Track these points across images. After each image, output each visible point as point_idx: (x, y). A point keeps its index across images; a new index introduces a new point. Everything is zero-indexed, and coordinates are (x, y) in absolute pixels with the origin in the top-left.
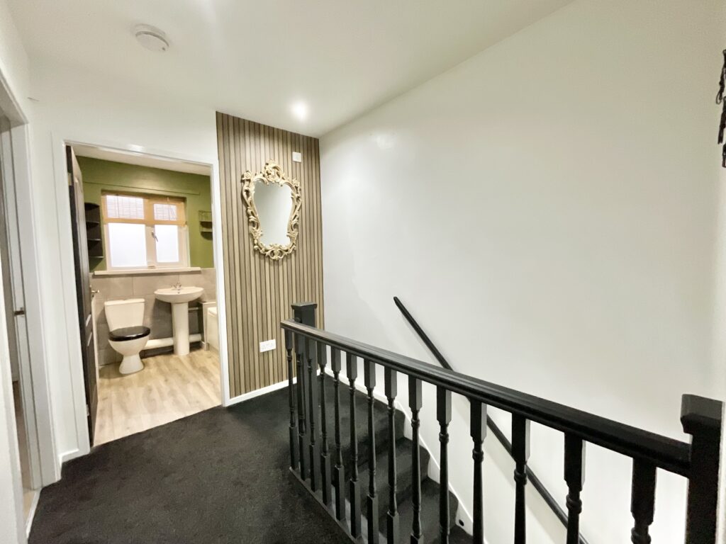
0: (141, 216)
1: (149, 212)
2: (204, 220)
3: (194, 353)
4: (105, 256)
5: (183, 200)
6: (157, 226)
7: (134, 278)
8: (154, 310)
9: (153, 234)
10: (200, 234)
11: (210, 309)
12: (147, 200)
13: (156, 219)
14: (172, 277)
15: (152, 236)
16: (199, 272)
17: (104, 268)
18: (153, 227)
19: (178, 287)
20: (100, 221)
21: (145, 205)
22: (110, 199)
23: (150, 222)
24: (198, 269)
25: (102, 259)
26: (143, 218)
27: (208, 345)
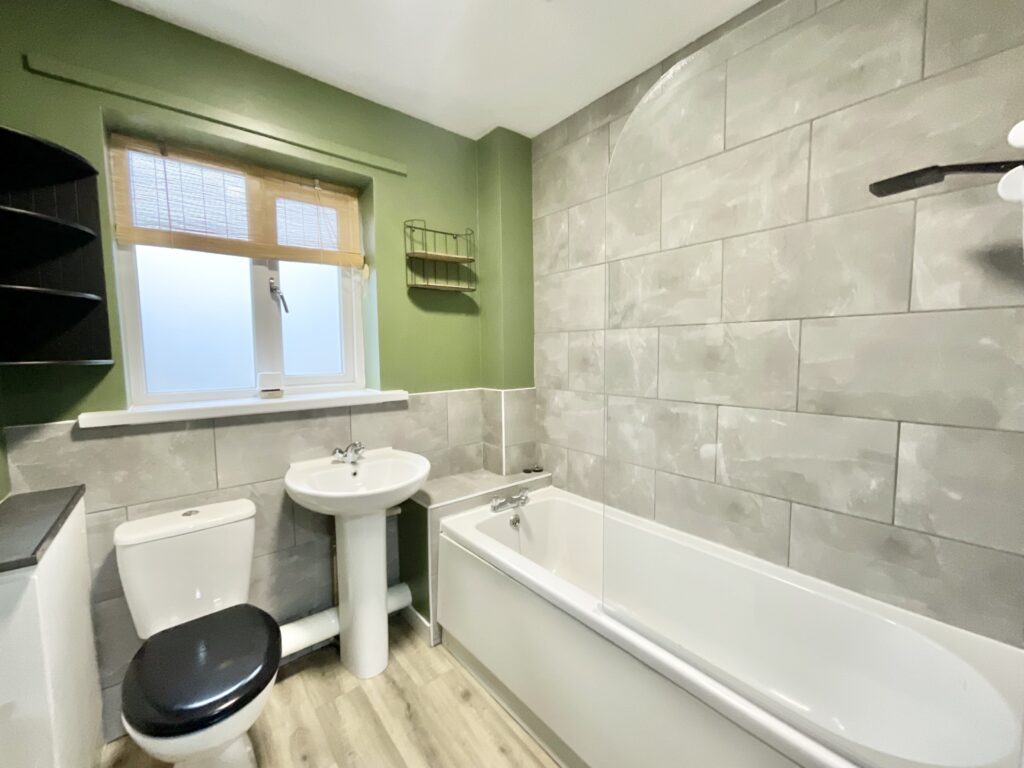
0: (239, 228)
1: (263, 218)
2: (419, 250)
3: (401, 657)
4: (121, 357)
5: (359, 189)
6: (283, 265)
7: (219, 431)
8: (282, 529)
9: (273, 290)
10: (405, 290)
11: (446, 521)
12: (256, 183)
13: (282, 241)
14: (332, 420)
15: (269, 297)
16: (401, 405)
17: (118, 401)
18: (273, 267)
19: (351, 455)
20: (97, 226)
21: (251, 197)
22: (142, 164)
23: (265, 252)
24: (400, 395)
25: (109, 367)
26: (245, 238)
27: (440, 629)
